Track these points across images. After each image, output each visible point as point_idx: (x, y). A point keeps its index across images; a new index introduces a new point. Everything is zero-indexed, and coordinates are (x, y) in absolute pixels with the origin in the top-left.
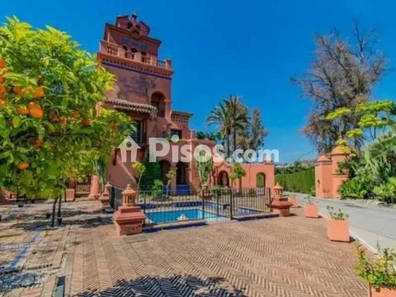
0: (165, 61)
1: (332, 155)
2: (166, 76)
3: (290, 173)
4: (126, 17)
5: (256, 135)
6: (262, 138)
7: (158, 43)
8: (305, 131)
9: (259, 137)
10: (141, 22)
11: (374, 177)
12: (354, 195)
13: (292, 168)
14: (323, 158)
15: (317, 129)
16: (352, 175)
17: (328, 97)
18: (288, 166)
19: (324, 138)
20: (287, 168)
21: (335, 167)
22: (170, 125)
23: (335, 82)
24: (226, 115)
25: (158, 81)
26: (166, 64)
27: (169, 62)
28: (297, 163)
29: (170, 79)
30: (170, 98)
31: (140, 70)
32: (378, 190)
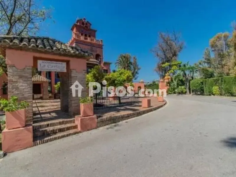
0: (100, 40)
1: (165, 79)
2: (100, 47)
3: (150, 86)
4: (81, 20)
5: (135, 69)
6: (138, 71)
7: (95, 31)
8: (156, 70)
9: (136, 70)
10: (88, 22)
11: (176, 86)
12: (170, 93)
13: (151, 84)
14: (162, 80)
15: (159, 69)
16: (170, 86)
17: (163, 58)
18: (149, 83)
19: (162, 72)
20: (149, 85)
21: (165, 84)
22: (103, 68)
23: (166, 51)
24: (124, 62)
25: (98, 49)
26: (101, 42)
27: (102, 41)
28: (154, 82)
29: (102, 48)
30: (102, 56)
31: (90, 45)
32: (176, 90)
